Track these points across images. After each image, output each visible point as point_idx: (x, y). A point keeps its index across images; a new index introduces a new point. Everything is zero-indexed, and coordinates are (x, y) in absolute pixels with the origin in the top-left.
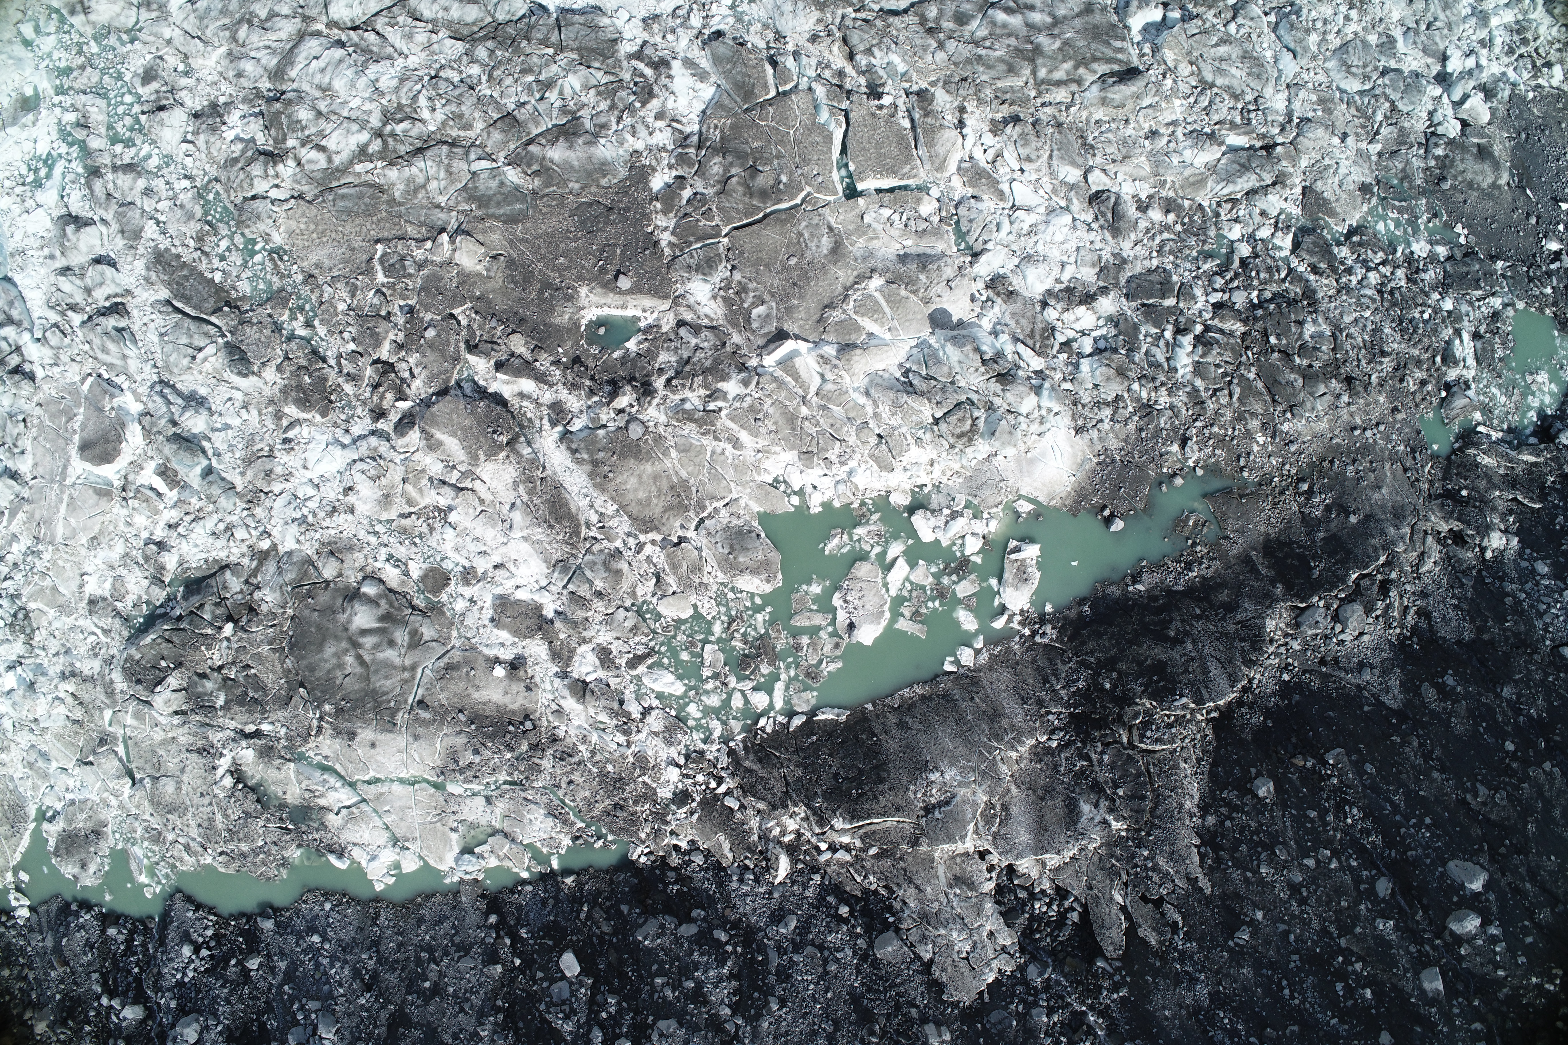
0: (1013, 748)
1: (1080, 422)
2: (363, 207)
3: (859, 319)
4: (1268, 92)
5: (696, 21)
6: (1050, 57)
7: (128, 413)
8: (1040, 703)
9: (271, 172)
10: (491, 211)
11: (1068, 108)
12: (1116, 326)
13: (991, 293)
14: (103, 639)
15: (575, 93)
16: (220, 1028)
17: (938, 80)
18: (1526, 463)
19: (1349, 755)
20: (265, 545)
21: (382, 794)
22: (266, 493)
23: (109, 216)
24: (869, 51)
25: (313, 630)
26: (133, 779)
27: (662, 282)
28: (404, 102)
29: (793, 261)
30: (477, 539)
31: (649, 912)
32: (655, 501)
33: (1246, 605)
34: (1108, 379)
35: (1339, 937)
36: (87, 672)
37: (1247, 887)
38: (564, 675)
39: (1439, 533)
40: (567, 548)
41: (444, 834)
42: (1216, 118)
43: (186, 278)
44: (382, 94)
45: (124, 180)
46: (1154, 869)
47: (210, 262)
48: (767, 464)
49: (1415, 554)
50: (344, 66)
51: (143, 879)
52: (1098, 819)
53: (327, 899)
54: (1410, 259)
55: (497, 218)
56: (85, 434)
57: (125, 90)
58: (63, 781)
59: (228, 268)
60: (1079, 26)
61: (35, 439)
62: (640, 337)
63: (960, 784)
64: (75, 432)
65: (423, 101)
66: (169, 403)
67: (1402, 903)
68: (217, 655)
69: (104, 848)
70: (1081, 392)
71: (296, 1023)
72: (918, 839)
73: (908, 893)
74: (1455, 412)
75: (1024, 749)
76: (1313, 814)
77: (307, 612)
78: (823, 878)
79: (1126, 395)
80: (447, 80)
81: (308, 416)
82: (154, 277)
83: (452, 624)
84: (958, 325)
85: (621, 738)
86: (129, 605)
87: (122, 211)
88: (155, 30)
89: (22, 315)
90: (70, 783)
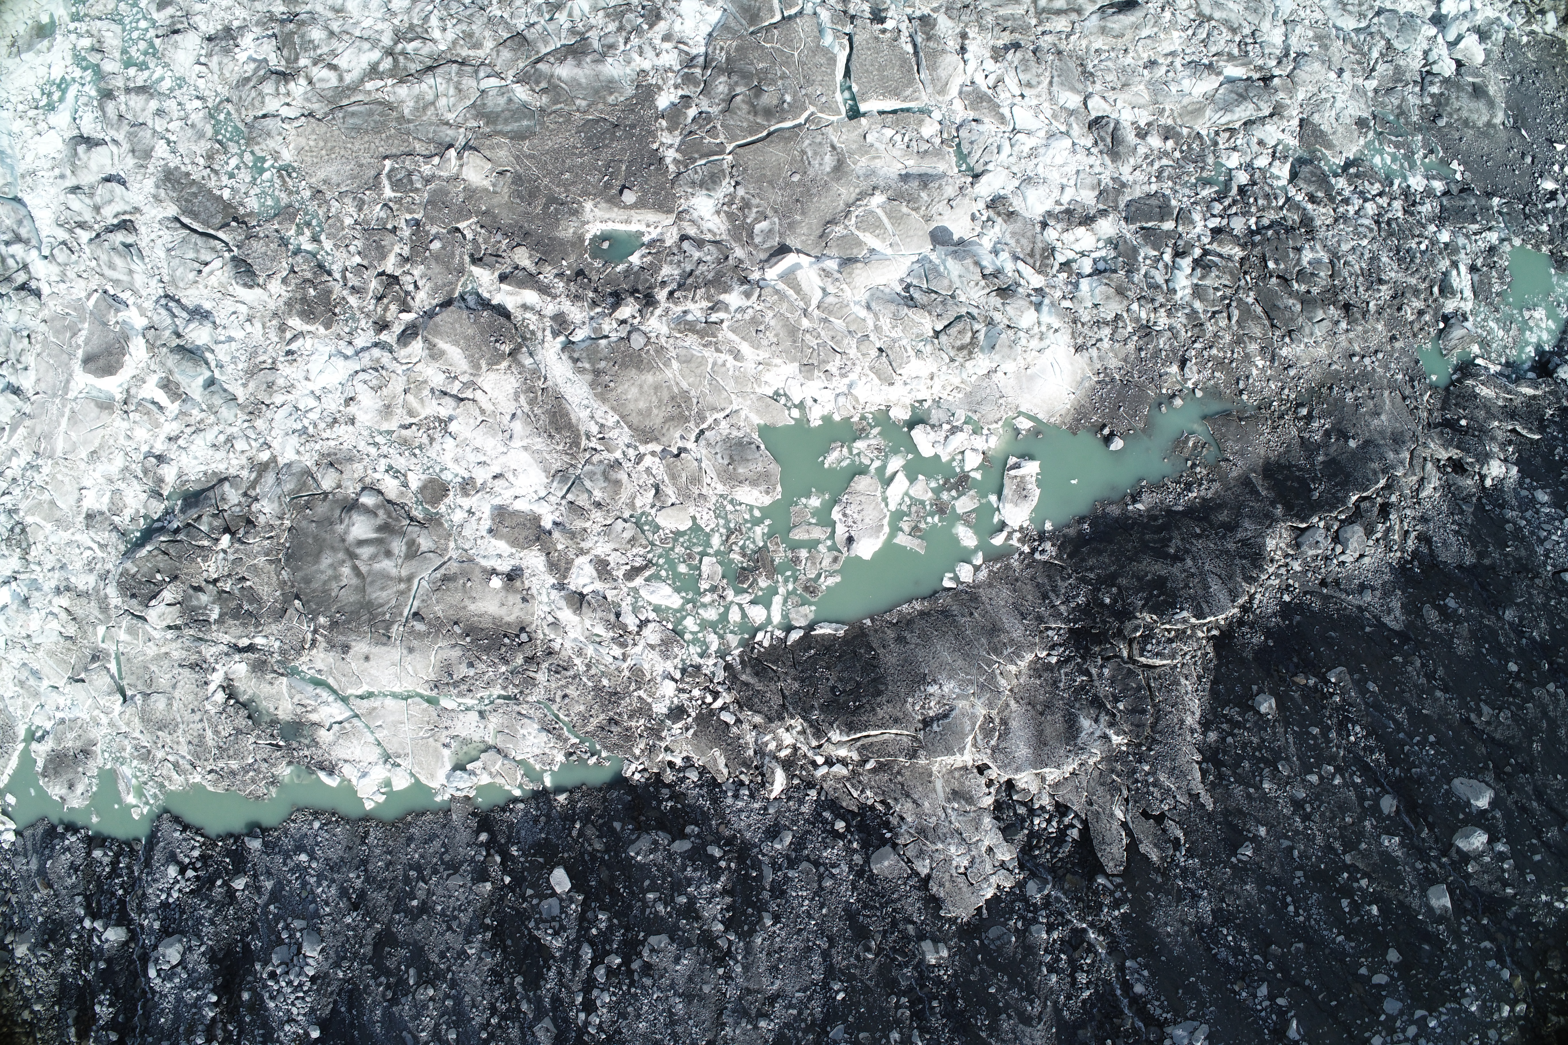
0: (1012, 662)
1: (1080, 341)
2: (372, 124)
3: (861, 235)
4: (1266, 26)
7: (132, 328)
8: (1040, 619)
9: (282, 90)
10: (499, 128)
11: (1068, 37)
12: (1116, 248)
13: (991, 213)
14: (100, 554)
15: (583, 15)
16: (203, 949)
17: (941, 6)
18: (1524, 395)
19: (1351, 674)
20: (265, 456)
21: (374, 709)
22: (268, 405)
25: (310, 541)
26: (124, 696)
27: (666, 197)
28: (415, 22)
29: (796, 178)
30: (477, 449)
31: (642, 828)
32: (655, 411)
33: (1246, 525)
34: (1108, 298)
35: (1344, 853)
36: (82, 587)
37: (1250, 803)
38: (561, 587)
39: (1439, 460)
40: (566, 458)
41: (436, 750)
42: (1214, 49)
44: (394, 14)
45: (136, 102)
46: (1155, 785)
47: (219, 180)
48: (767, 377)
49: (1415, 478)
51: (131, 799)
52: (1098, 733)
53: (316, 818)
54: (1406, 193)
55: (504, 134)
56: (89, 348)
57: (140, 16)
58: (55, 699)
59: (236, 185)
61: (39, 355)
62: (644, 251)
63: (959, 697)
64: (79, 346)
65: (434, 21)
66: (174, 316)
67: (1407, 820)
68: (212, 567)
69: (93, 767)
70: (1081, 311)
71: (280, 942)
72: (915, 751)
73: (905, 808)
74: (1453, 343)
75: (1023, 664)
76: (1315, 731)
77: (304, 524)
78: (819, 794)
79: (1125, 315)
80: (459, 1)
81: (312, 328)
82: (163, 194)
83: (450, 535)
84: (959, 242)
85: (617, 651)
86: (127, 519)
87: (133, 131)
89: (30, 233)
90: (61, 702)
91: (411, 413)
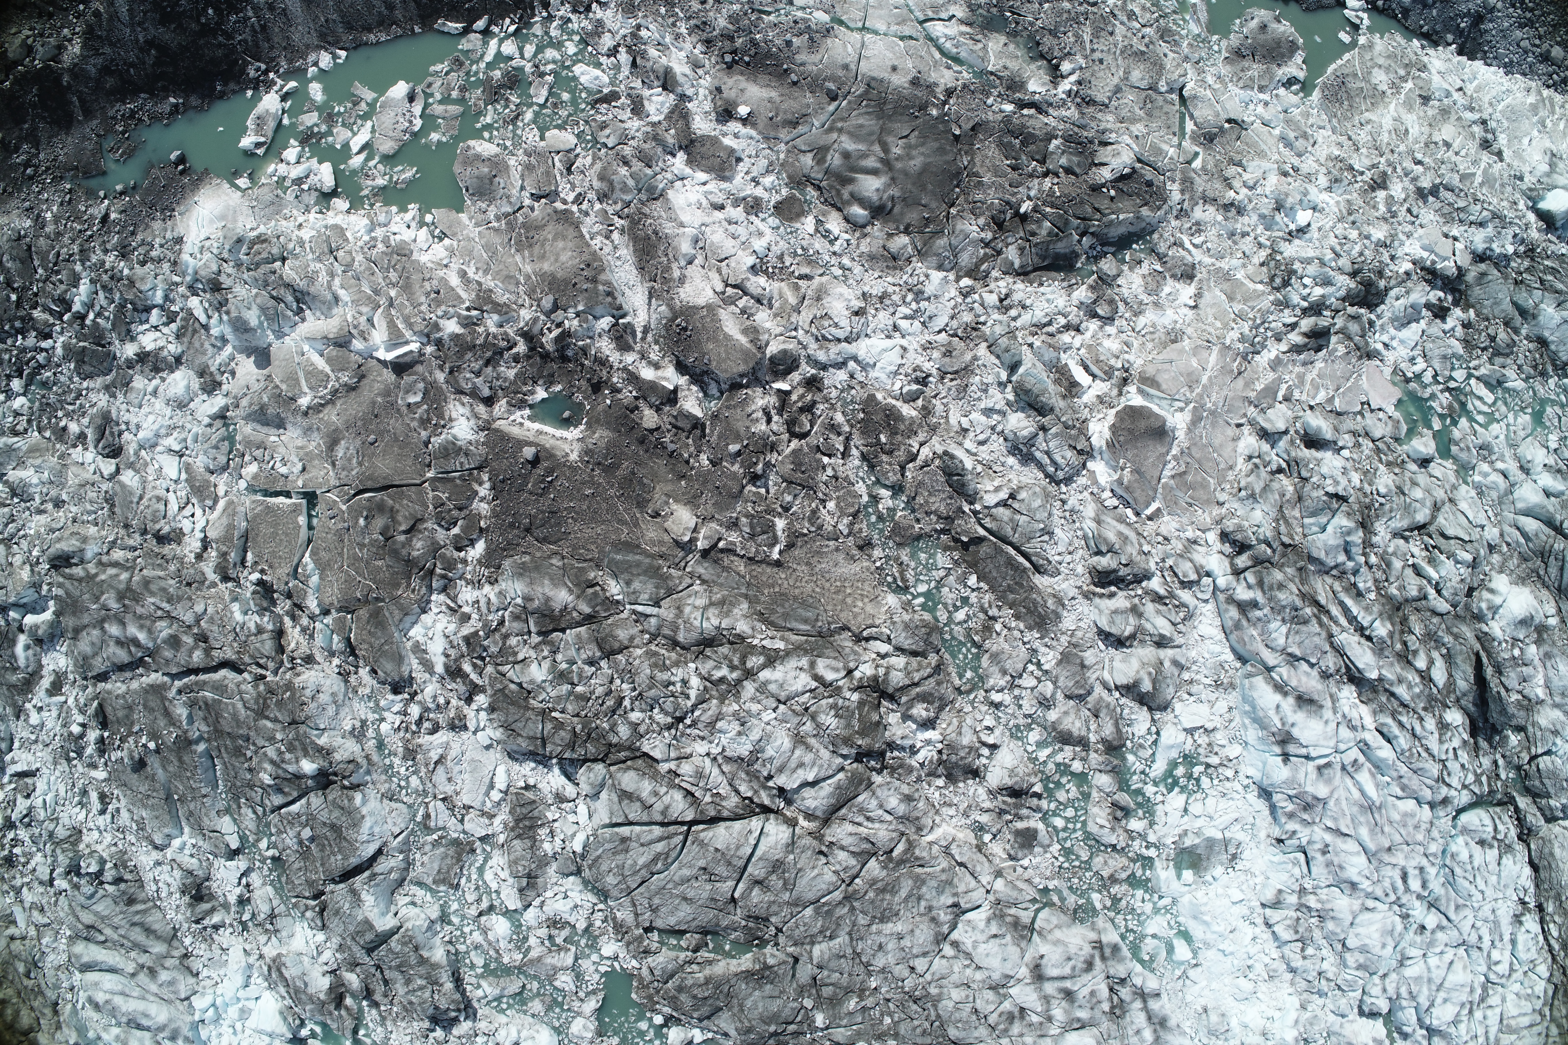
1: (177, 247)
2: (787, 605)
3: (328, 369)
5: (415, 711)
6: (112, 587)
7: (1105, 459)
8: (271, 8)
9: (881, 671)
10: (648, 560)
11: (116, 541)
12: (129, 331)
13: (218, 378)
14: (1185, 239)
15: (540, 662)
17: (209, 588)
20: (966, 282)
21: (899, 25)
22: (955, 335)
23: (1098, 690)
24: (260, 630)
25: (930, 187)
26: (1181, 96)
27: (496, 447)
28: (715, 701)
29: (372, 439)
30: (734, 237)
32: (550, 237)
33: (93, 71)
34: (142, 279)
36: (1211, 209)
38: (682, 98)
40: (646, 210)
43: (1010, 589)
44: (737, 717)
45: (1074, 725)
47: (980, 600)
48: (444, 254)
50: (777, 763)
55: (645, 553)
56: (1161, 450)
57: (1062, 835)
59: (960, 587)
60: (86, 615)
61: (1231, 468)
62: (530, 399)
64: (1175, 457)
66: (1047, 453)
68: (1047, 187)
69: (1234, 40)
70: (168, 273)
77: (934, 205)
79: (136, 266)
80: (667, 714)
81: (890, 401)
82: (1050, 603)
83: (782, 165)
84: (249, 351)
85: (643, 33)
86: (1145, 265)
87: (1082, 692)
88: (1014, 894)
89: (1227, 610)
90: (1260, 109)
91: (797, 287)
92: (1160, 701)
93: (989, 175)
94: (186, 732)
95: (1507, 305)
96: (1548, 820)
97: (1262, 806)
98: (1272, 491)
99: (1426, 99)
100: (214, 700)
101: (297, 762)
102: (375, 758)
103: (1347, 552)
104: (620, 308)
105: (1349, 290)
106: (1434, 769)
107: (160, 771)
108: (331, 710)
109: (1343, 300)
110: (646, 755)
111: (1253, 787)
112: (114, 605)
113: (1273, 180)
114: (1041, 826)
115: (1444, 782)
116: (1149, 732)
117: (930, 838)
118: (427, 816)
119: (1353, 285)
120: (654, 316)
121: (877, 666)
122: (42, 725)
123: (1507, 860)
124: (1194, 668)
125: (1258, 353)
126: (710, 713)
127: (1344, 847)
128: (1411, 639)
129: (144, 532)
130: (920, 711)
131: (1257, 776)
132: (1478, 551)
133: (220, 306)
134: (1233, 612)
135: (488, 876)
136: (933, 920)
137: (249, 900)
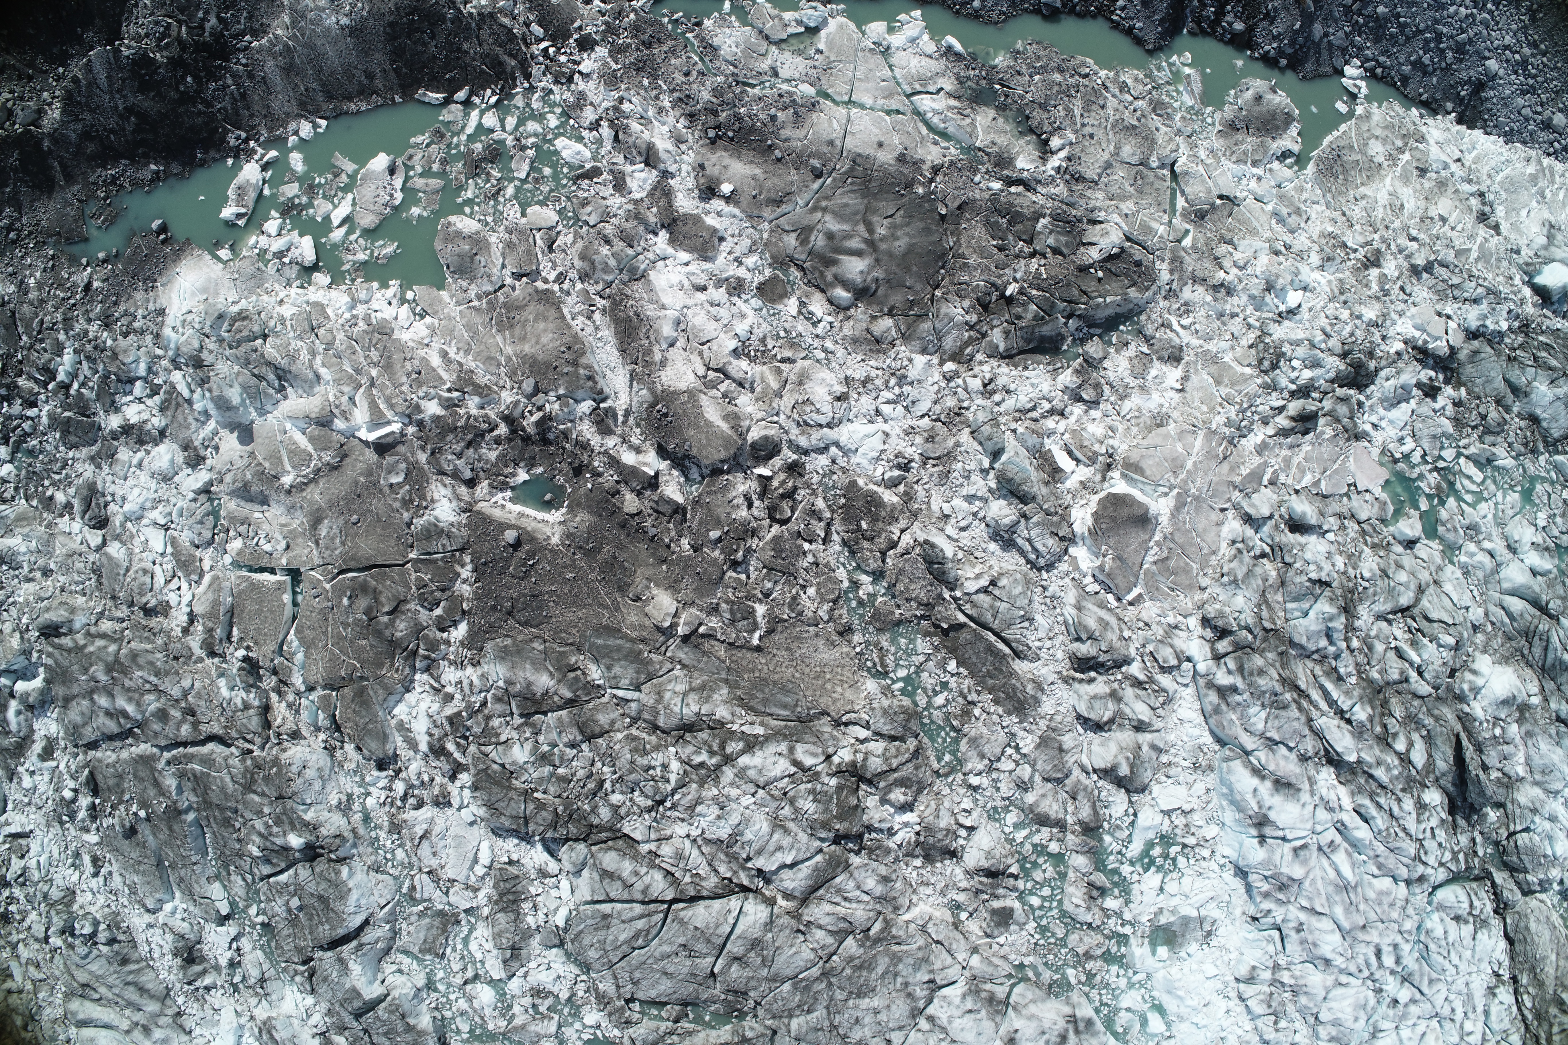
0: (278, 38)
1: (159, 319)
2: (767, 690)
3: (310, 448)
5: (400, 787)
6: (101, 660)
7: (1087, 545)
8: (251, 76)
9: (860, 757)
10: (628, 645)
11: (103, 613)
12: (113, 402)
13: (202, 452)
14: (1174, 320)
15: (522, 744)
17: (196, 662)
20: (950, 366)
21: (885, 98)
22: (938, 420)
23: (1076, 773)
24: (247, 706)
25: (915, 268)
26: (1173, 171)
27: (478, 529)
29: (355, 519)
30: (716, 319)
32: (531, 317)
33: (74, 136)
34: (125, 351)
36: (1200, 289)
38: (665, 175)
40: (628, 291)
41: (831, 50)
43: (989, 675)
44: (716, 801)
45: (1051, 807)
47: (959, 685)
48: (425, 332)
50: (755, 846)
51: (1189, 72)
53: (976, 11)
55: (626, 637)
56: (1143, 536)
58: (1261, 189)
59: (939, 673)
60: (75, 685)
61: (1214, 552)
62: (512, 481)
63: (324, 10)
64: (1158, 544)
66: (1029, 540)
68: (1032, 267)
69: (1228, 112)
70: (151, 345)
75: (270, 36)
77: (918, 287)
79: (119, 337)
80: (647, 797)
81: (872, 487)
82: (1030, 688)
83: (765, 244)
84: (233, 427)
85: (626, 107)
86: (1132, 347)
87: (1060, 775)
88: (990, 970)
89: (1206, 695)
90: (1253, 184)
91: (779, 371)
92: (1137, 784)
93: (975, 256)
94: (175, 802)
95: (1499, 384)
96: (1525, 894)
97: (1238, 884)
98: (1255, 576)
99: (1422, 172)
100: (203, 773)
101: (285, 835)
102: (361, 831)
103: (1329, 636)
104: (601, 392)
105: (1339, 372)
106: (1411, 848)
107: (151, 838)
108: (317, 785)
109: (1332, 381)
110: (626, 835)
111: (1229, 866)
112: (103, 677)
113: (1264, 260)
114: (1017, 905)
115: (1420, 860)
116: (1126, 813)
117: (907, 917)
118: (413, 888)
119: (1342, 367)
120: (635, 399)
121: (856, 752)
122: (35, 788)
123: (1482, 935)
124: (1173, 751)
125: (1245, 436)
126: (690, 797)
127: (1318, 925)
128: (1391, 722)
129: (131, 604)
130: (898, 795)
131: (1234, 856)
132: (1461, 634)
133: (203, 382)
134: (1213, 697)
135: (473, 946)
136: (909, 995)
137: (239, 963)
